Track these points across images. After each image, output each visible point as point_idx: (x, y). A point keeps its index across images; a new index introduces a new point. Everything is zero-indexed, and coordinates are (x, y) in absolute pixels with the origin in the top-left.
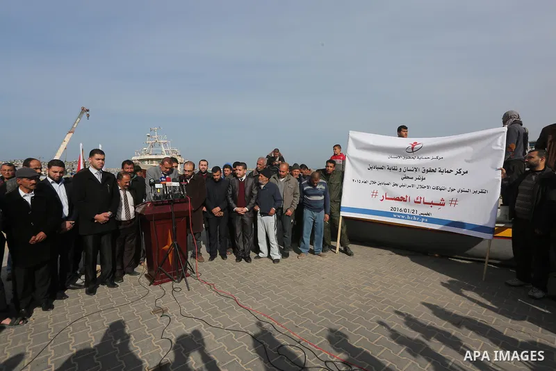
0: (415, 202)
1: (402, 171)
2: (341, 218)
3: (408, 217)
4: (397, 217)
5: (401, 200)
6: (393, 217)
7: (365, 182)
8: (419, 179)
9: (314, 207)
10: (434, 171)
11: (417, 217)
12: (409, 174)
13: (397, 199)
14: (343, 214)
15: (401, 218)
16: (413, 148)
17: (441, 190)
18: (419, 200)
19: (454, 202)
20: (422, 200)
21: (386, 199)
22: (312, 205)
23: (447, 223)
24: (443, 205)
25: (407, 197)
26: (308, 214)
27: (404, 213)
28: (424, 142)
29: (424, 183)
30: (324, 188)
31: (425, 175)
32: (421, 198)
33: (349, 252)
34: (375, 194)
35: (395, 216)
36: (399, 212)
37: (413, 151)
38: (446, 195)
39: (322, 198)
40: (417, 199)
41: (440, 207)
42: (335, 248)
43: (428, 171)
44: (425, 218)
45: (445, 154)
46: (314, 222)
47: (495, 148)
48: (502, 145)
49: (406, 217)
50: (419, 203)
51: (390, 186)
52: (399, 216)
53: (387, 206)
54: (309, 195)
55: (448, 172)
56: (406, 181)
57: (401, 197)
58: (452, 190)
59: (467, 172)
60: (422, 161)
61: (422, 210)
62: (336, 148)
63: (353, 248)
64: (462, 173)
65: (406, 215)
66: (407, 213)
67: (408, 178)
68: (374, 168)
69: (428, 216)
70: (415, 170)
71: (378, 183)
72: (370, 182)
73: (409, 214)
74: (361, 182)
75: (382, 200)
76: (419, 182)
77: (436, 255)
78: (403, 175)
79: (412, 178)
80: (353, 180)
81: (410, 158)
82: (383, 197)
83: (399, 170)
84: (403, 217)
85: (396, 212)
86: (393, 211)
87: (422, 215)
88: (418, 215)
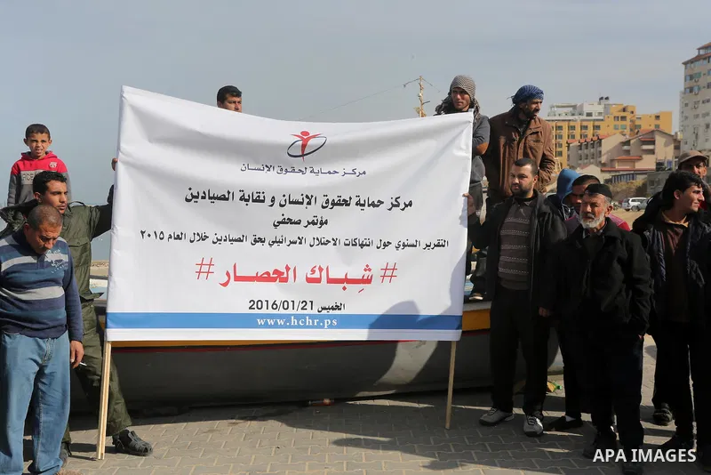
0: (309, 280)
1: (277, 204)
2: (108, 348)
3: (294, 321)
4: (266, 326)
5: (274, 280)
6: (257, 326)
7: (178, 238)
8: (313, 223)
10: (346, 203)
11: (312, 317)
12: (292, 212)
13: (266, 278)
14: (115, 334)
15: (276, 326)
16: (304, 146)
17: (362, 246)
18: (317, 275)
19: (389, 273)
20: (324, 273)
21: (238, 279)
23: (373, 320)
24: (368, 281)
25: (288, 268)
26: (22, 352)
27: (282, 311)
28: (329, 132)
29: (324, 232)
30: (65, 258)
31: (326, 214)
32: (321, 269)
33: (139, 445)
34: (204, 269)
35: (260, 322)
36: (271, 311)
37: (303, 151)
38: (376, 260)
39: (57, 292)
40: (313, 271)
41: (361, 286)
43: (334, 204)
44: (331, 317)
45: (372, 165)
46: (39, 374)
47: (457, 153)
49: (287, 322)
50: (318, 281)
51: (247, 244)
52: (271, 322)
53: (237, 300)
55: (373, 205)
56: (290, 232)
57: (276, 272)
58: (385, 245)
59: (410, 204)
60: (324, 180)
61: (326, 295)
62: (39, 136)
64: (402, 206)
65: (288, 317)
66: (290, 311)
67: (290, 221)
68: (203, 198)
69: (337, 312)
70: (306, 200)
71: (212, 238)
72: (190, 236)
73: (294, 312)
74: (166, 236)
75: (225, 285)
76: (314, 231)
77: (327, 401)
78: (277, 214)
79: (298, 223)
80: (143, 233)
81: (293, 171)
82: (228, 274)
83: (268, 201)
84: (280, 322)
85: (264, 311)
86: (256, 311)
87: (324, 312)
88: (315, 311)
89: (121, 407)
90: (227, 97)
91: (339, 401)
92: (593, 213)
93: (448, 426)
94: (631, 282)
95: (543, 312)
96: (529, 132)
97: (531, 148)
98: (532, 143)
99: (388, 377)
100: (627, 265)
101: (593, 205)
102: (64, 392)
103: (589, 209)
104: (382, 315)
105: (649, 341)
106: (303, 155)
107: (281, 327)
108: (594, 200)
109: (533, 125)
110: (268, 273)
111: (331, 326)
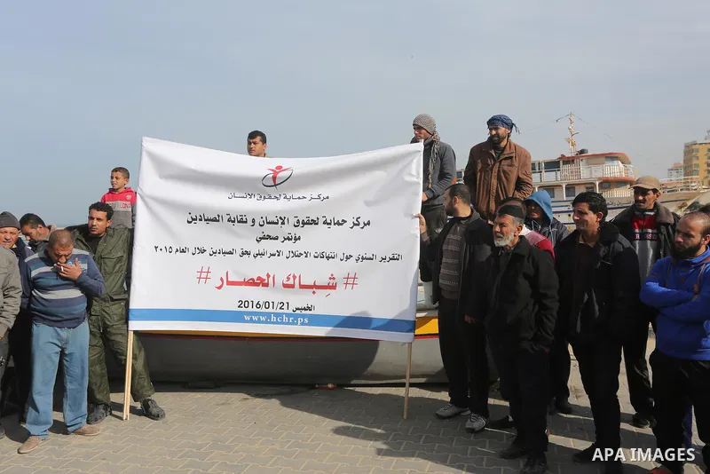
0: (285, 286)
1: (257, 224)
3: (273, 318)
4: (251, 321)
5: (257, 285)
6: (244, 321)
7: (183, 251)
8: (289, 239)
9: (59, 318)
10: (315, 222)
11: (288, 315)
12: (269, 230)
13: (252, 283)
14: (135, 325)
15: (259, 322)
16: (274, 178)
17: (328, 258)
18: (291, 282)
19: (351, 280)
20: (297, 280)
21: (230, 283)
22: (53, 310)
23: (337, 322)
24: (333, 287)
25: (268, 276)
26: (44, 336)
27: (264, 310)
28: (297, 166)
29: (298, 247)
30: (84, 267)
31: (299, 231)
32: (294, 277)
33: (154, 411)
34: (204, 275)
35: (247, 318)
36: (255, 309)
37: (274, 183)
38: (339, 269)
40: (288, 278)
41: (328, 291)
42: (120, 407)
43: (304, 223)
44: (304, 316)
45: (333, 190)
46: (62, 354)
47: (408, 178)
48: (418, 174)
49: (268, 319)
50: (292, 286)
51: (236, 256)
52: (255, 318)
53: (228, 300)
54: (45, 289)
55: (338, 224)
56: (270, 246)
57: (259, 278)
58: (347, 258)
59: (369, 223)
60: (294, 204)
61: (298, 299)
63: (162, 400)
64: (362, 225)
65: (269, 315)
66: (270, 310)
67: (269, 237)
68: (201, 220)
69: (308, 312)
70: (280, 221)
71: (209, 251)
72: (192, 250)
73: (274, 311)
74: (174, 250)
75: (220, 288)
76: (289, 245)
77: (330, 386)
78: (258, 232)
79: (276, 238)
80: (156, 248)
81: (270, 198)
82: (222, 279)
83: (250, 223)
84: (263, 319)
85: (250, 309)
86: (244, 309)
87: (298, 312)
88: (290, 311)
91: (340, 386)
92: (501, 232)
93: (405, 417)
94: (538, 297)
95: (468, 319)
96: (502, 157)
97: (504, 172)
100: (533, 280)
101: (502, 225)
103: (498, 229)
106: (275, 185)
107: (262, 322)
110: (252, 279)
111: (303, 324)
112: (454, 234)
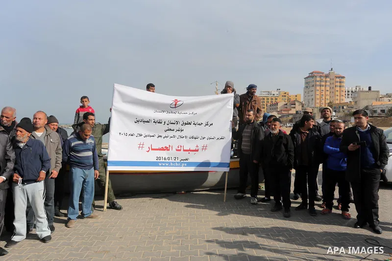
0: (177, 150)
1: (166, 124)
3: (172, 164)
4: (162, 166)
5: (165, 150)
6: (159, 166)
7: (132, 135)
8: (179, 131)
10: (190, 124)
11: (178, 163)
12: (171, 127)
13: (162, 149)
15: (165, 166)
16: (176, 104)
17: (195, 138)
18: (179, 148)
19: (205, 148)
20: (182, 148)
21: (152, 149)
24: (197, 151)
25: (170, 146)
26: (78, 174)
27: (167, 161)
28: (184, 99)
29: (182, 134)
30: (93, 142)
31: (183, 127)
32: (181, 146)
33: (118, 206)
34: (141, 146)
35: (160, 164)
36: (164, 161)
37: (175, 106)
38: (200, 143)
39: (90, 153)
40: (178, 147)
41: (195, 152)
43: (186, 124)
44: (184, 163)
45: (199, 111)
47: (228, 107)
49: (169, 165)
50: (180, 150)
51: (156, 137)
52: (164, 164)
53: (152, 157)
54: (78, 152)
55: (199, 124)
56: (170, 133)
57: (166, 147)
58: (203, 138)
59: (212, 124)
60: (182, 116)
61: (183, 155)
62: (84, 100)
64: (209, 125)
65: (169, 163)
66: (170, 161)
67: (170, 130)
68: (141, 122)
69: (186, 161)
70: (176, 123)
71: (144, 135)
72: (136, 135)
73: (172, 161)
74: (128, 135)
75: (148, 151)
76: (179, 133)
77: (183, 192)
78: (166, 127)
79: (173, 130)
80: (120, 133)
81: (172, 113)
82: (149, 148)
83: (163, 123)
84: (167, 164)
85: (161, 160)
86: (159, 161)
87: (182, 161)
88: (179, 161)
89: (112, 193)
90: (150, 87)
91: (187, 192)
92: (275, 128)
93: (225, 201)
94: (287, 151)
96: (252, 100)
97: (253, 106)
98: (253, 104)
99: (205, 184)
100: (286, 146)
101: (275, 125)
102: (92, 187)
103: (274, 127)
104: (202, 162)
105: (293, 171)
106: (175, 107)
107: (167, 166)
108: (275, 124)
109: (254, 98)
110: (163, 148)
111: (184, 166)
112: (247, 129)
